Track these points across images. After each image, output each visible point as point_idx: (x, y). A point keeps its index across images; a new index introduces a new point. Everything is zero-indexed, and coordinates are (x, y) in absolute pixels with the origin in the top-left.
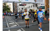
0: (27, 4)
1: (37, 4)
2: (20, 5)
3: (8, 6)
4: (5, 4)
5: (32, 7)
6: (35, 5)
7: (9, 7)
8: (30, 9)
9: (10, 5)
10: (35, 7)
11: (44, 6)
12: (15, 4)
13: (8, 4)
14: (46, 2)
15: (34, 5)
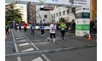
0: (55, 7)
1: (75, 8)
2: (42, 9)
3: (17, 10)
4: (12, 7)
5: (64, 14)
6: (71, 11)
7: (19, 13)
8: (60, 17)
9: (21, 8)
10: (70, 14)
11: (89, 12)
12: (31, 7)
13: (17, 7)
14: (93, 5)
15: (68, 10)
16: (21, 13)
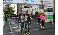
0: (33, 6)
1: (44, 6)
2: (25, 7)
3: (12, 8)
4: (9, 6)
5: (38, 9)
8: (36, 11)
9: (14, 7)
10: (41, 9)
11: (52, 8)
12: (19, 6)
13: (12, 6)
15: (40, 7)
16: (14, 9)
